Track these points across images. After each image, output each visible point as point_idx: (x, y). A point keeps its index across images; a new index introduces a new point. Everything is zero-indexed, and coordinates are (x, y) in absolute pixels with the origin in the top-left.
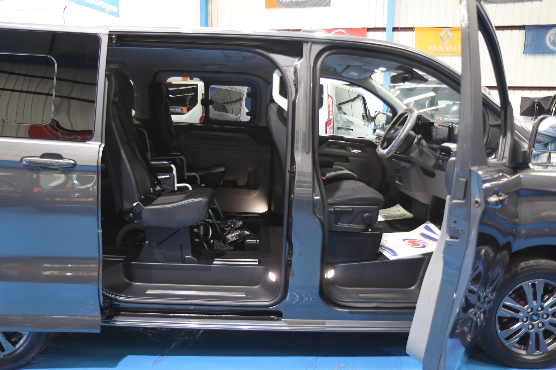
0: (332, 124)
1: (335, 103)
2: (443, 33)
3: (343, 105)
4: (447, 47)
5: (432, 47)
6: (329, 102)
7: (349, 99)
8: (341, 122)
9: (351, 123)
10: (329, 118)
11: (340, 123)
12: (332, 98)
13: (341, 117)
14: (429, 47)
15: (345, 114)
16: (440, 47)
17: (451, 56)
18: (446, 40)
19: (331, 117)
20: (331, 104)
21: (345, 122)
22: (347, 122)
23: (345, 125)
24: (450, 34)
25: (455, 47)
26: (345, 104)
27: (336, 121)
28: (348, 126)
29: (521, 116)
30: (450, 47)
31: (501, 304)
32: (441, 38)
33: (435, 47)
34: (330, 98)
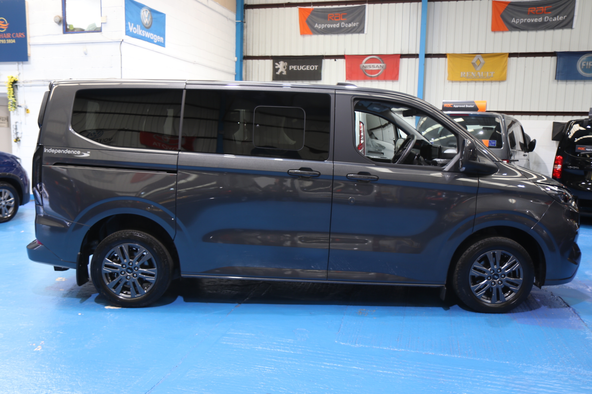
0: (363, 148)
1: (366, 129)
2: (475, 60)
3: (375, 130)
4: (479, 73)
5: (464, 73)
6: (360, 127)
7: (379, 125)
8: (372, 146)
9: (383, 148)
10: (360, 142)
11: (370, 146)
12: (363, 125)
13: (372, 142)
14: (462, 73)
15: (376, 139)
16: (473, 73)
17: (483, 82)
18: (478, 66)
19: (362, 142)
20: (362, 129)
21: (377, 146)
22: (378, 146)
23: (377, 150)
24: (482, 60)
25: (488, 73)
26: (376, 130)
27: (367, 145)
28: (380, 150)
29: (553, 141)
30: (482, 73)
31: (472, 267)
32: (474, 64)
33: (467, 73)
34: (361, 124)
